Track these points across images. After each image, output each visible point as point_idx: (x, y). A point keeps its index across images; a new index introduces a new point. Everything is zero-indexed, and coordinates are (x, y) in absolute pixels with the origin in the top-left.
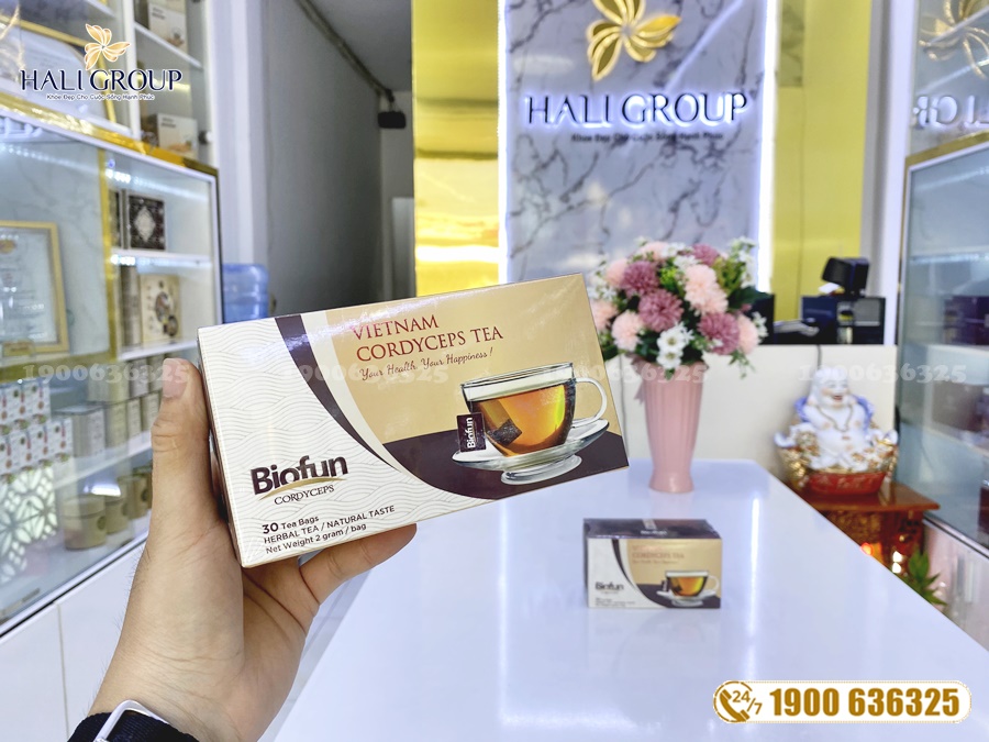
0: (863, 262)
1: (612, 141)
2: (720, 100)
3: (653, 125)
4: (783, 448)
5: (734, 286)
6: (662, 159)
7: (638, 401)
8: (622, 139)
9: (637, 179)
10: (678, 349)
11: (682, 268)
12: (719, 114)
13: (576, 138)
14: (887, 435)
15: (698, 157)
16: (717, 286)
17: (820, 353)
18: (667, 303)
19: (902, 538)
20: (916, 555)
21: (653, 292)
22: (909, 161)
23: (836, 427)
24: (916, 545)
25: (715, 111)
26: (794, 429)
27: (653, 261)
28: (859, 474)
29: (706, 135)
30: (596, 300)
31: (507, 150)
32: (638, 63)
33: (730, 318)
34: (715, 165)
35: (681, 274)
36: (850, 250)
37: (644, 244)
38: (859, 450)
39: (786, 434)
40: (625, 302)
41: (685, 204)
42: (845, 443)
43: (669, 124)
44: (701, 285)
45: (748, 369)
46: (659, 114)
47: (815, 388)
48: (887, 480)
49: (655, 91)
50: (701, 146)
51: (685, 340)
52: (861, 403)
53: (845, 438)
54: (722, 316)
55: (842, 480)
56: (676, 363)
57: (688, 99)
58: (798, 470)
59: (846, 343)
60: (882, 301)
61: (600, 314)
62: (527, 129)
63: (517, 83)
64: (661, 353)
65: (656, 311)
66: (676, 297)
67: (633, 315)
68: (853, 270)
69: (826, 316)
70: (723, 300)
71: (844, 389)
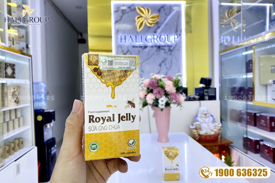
0: (210, 79)
1: (143, 48)
2: (171, 37)
3: (154, 43)
4: (192, 129)
5: (177, 86)
6: (156, 52)
7: (153, 118)
8: (146, 47)
9: (150, 57)
10: (164, 103)
11: (164, 81)
12: (171, 40)
13: (133, 47)
14: (219, 124)
15: (166, 52)
16: (173, 86)
17: (200, 103)
18: (160, 91)
19: (224, 152)
20: (228, 156)
21: (157, 88)
22: (220, 52)
23: (206, 123)
24: (228, 154)
25: (170, 40)
26: (195, 123)
27: (156, 79)
28: (212, 135)
29: (168, 46)
30: (141, 90)
31: (115, 50)
32: (149, 27)
33: (177, 94)
34: (170, 54)
35: (164, 83)
36: (207, 76)
37: (153, 75)
38: (212, 129)
39: (193, 125)
40: (149, 90)
41: (163, 64)
42: (208, 127)
43: (158, 43)
44: (169, 86)
45: (182, 108)
46: (155, 40)
47: (199, 112)
48: (219, 136)
49: (154, 34)
50: (167, 49)
51: (165, 101)
52: (212, 116)
53: (208, 126)
54: (175, 94)
55: (208, 137)
56: (163, 107)
57: (163, 36)
58: (196, 135)
59: (207, 100)
60: (215, 89)
61: (142, 94)
62: (120, 44)
63: (117, 32)
64: (159, 104)
65: (158, 93)
66: (162, 89)
67: (152, 94)
68: (207, 81)
69: (201, 93)
70: (175, 89)
71: (207, 112)
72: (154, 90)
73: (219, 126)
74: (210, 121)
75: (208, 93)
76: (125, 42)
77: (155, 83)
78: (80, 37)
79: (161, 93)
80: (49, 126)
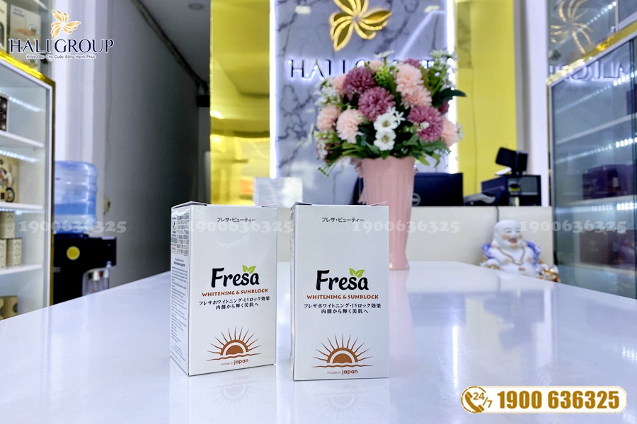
0: (522, 153)
5: (437, 89)
10: (391, 130)
16: (422, 83)
17: (498, 211)
21: (370, 88)
23: (514, 262)
26: (483, 264)
31: (276, 95)
32: (364, 40)
33: (435, 110)
44: (409, 78)
47: (496, 234)
51: (396, 122)
52: (530, 246)
53: (520, 269)
54: (428, 108)
56: (390, 145)
59: (515, 205)
60: (538, 178)
61: (326, 116)
62: (290, 81)
63: (283, 51)
64: (377, 136)
65: (372, 103)
66: (388, 92)
67: (354, 110)
68: (517, 157)
69: (500, 190)
70: (428, 96)
71: (518, 234)
72: (362, 95)
73: (552, 270)
74: (525, 258)
75: (518, 189)
76: (303, 76)
77: (366, 74)
78: (202, 92)
79: (383, 102)
80: (96, 276)
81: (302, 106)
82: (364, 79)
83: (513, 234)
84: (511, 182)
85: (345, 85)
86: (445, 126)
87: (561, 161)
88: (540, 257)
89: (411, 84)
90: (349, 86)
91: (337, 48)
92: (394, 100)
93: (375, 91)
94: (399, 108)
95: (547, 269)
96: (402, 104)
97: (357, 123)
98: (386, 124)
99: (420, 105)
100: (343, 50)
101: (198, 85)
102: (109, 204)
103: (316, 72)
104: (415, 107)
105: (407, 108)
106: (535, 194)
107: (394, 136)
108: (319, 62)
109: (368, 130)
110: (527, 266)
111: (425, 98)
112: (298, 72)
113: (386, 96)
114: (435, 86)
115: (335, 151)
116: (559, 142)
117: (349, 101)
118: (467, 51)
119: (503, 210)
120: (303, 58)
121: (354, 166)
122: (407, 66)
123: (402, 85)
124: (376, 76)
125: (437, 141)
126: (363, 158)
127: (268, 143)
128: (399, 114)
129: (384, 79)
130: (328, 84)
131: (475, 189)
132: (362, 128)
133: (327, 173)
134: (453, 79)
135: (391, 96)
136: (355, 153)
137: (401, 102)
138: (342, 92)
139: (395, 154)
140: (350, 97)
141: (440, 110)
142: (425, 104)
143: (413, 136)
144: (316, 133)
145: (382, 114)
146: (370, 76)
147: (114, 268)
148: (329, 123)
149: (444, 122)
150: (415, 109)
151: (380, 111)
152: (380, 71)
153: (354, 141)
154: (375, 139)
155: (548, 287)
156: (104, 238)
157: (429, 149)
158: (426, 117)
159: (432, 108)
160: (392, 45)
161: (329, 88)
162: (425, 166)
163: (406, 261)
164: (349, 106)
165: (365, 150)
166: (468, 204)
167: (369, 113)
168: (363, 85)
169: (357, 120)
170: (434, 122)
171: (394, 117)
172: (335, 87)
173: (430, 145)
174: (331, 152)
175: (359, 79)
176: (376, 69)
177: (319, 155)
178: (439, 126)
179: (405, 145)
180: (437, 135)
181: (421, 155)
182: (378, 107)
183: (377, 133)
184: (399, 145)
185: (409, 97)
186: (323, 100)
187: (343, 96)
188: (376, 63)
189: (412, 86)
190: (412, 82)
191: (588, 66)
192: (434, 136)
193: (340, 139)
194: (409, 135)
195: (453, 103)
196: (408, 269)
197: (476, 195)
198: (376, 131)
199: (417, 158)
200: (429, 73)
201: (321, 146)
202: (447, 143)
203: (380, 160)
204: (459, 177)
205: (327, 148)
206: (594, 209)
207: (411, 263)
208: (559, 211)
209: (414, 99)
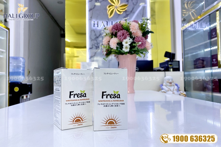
0: (174, 53)
16: (139, 28)
17: (165, 73)
23: (171, 90)
26: (161, 91)
31: (89, 33)
32: (119, 15)
52: (176, 85)
53: (173, 93)
56: (128, 50)
59: (171, 71)
60: (179, 62)
61: (106, 40)
62: (93, 29)
63: (91, 18)
64: (123, 47)
65: (122, 35)
66: (127, 32)
67: (115, 38)
68: (171, 55)
69: (166, 66)
70: (141, 33)
71: (172, 81)
72: (118, 33)
73: (184, 93)
74: (175, 89)
75: (172, 66)
76: (98, 27)
77: (119, 25)
78: (62, 32)
79: (125, 35)
80: (25, 97)
81: (98, 37)
82: (119, 27)
83: (170, 81)
84: (170, 63)
85: (112, 29)
86: (147, 43)
87: (186, 56)
88: (180, 89)
89: (135, 29)
90: (114, 30)
91: (110, 17)
92: (129, 34)
93: (123, 31)
94: (131, 37)
95: (182, 93)
96: (132, 36)
97: (117, 42)
98: (126, 43)
99: (138, 36)
100: (111, 18)
101: (61, 30)
102: (29, 72)
103: (102, 26)
104: (137, 37)
105: (134, 37)
106: (178, 67)
107: (129, 47)
108: (104, 22)
109: (120, 45)
110: (175, 92)
111: (140, 34)
112: (96, 25)
113: (126, 33)
114: (143, 30)
115: (109, 52)
116: (185, 49)
117: (114, 35)
118: (154, 18)
119: (167, 73)
120: (98, 21)
121: (116, 57)
122: (134, 22)
123: (132, 29)
124: (123, 26)
125: (144, 49)
126: (119, 54)
127: (86, 50)
128: (131, 39)
129: (126, 27)
130: (106, 29)
131: (157, 66)
132: (118, 44)
133: (106, 60)
134: (150, 27)
135: (128, 33)
136: (116, 53)
137: (132, 35)
138: (111, 32)
139: (130, 53)
140: (114, 33)
141: (145, 38)
142: (140, 36)
143: (136, 47)
144: (102, 46)
145: (125, 39)
146: (121, 26)
147: (31, 94)
148: (107, 42)
149: (146, 42)
150: (136, 38)
151: (124, 38)
152: (124, 24)
153: (116, 49)
154: (123, 48)
155: (182, 99)
156: (28, 84)
157: (141, 52)
158: (140, 40)
159: (142, 37)
160: (129, 16)
161: (107, 30)
162: (140, 57)
163: (134, 90)
164: (114, 37)
165: (119, 52)
166: (155, 71)
167: (121, 39)
168: (118, 29)
169: (116, 41)
170: (143, 42)
171: (129, 40)
172: (109, 30)
173: (142, 50)
174: (108, 53)
175: (117, 27)
176: (123, 23)
177: (103, 54)
178: (145, 43)
179: (133, 50)
180: (144, 47)
181: (139, 53)
182: (124, 37)
183: (123, 46)
184: (131, 50)
185: (134, 33)
186: (105, 34)
187: (112, 33)
188: (123, 22)
189: (135, 30)
190: (135, 28)
191: (195, 24)
192: (143, 47)
193: (111, 48)
194: (135, 47)
195: (150, 35)
196: (135, 93)
197: (157, 68)
198: (123, 45)
199: (138, 55)
200: (141, 25)
201: (104, 50)
202: (148, 49)
203: (124, 55)
204: (152, 62)
205: (106, 51)
206: (198, 72)
207: (135, 91)
208: (186, 73)
209: (136, 34)
